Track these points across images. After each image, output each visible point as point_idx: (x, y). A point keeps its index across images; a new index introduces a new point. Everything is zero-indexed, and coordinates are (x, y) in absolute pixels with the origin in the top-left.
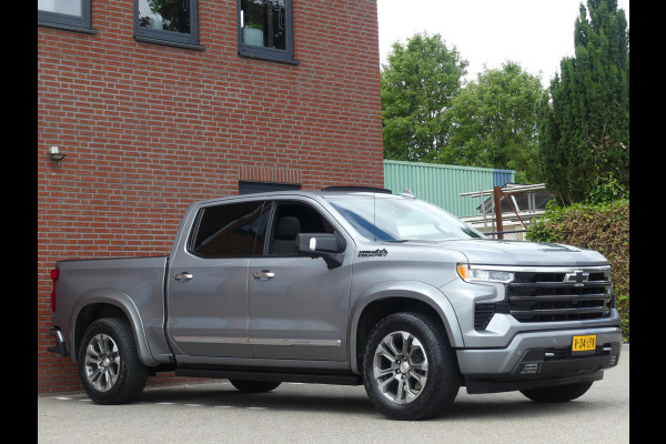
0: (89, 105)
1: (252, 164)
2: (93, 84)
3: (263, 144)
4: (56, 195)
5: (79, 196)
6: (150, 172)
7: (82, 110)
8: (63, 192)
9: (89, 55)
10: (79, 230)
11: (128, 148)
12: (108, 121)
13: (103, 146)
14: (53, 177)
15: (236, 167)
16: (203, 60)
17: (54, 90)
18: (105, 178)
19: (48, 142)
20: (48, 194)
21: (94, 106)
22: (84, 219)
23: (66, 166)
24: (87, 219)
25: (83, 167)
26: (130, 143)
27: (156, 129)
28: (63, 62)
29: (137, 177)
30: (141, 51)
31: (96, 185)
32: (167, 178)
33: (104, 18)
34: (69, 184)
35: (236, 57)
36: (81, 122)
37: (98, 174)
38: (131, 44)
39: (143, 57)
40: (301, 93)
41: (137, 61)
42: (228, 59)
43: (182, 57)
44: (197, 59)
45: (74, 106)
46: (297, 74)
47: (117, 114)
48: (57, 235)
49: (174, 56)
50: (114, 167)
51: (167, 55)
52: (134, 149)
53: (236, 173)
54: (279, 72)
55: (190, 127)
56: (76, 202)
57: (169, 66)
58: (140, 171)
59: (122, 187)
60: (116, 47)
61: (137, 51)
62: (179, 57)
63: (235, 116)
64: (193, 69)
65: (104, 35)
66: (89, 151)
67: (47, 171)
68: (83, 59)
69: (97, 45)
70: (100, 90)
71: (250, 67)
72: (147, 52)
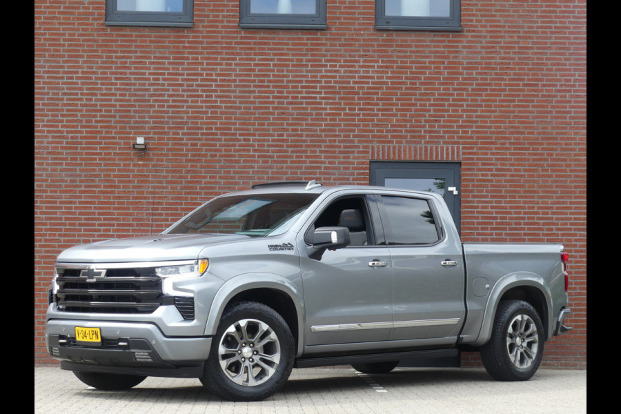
0: (183, 96)
1: (389, 142)
2: (188, 75)
3: (406, 121)
4: (142, 182)
5: (168, 182)
6: (254, 156)
7: (174, 101)
8: (150, 179)
9: (185, 47)
10: (167, 215)
11: (227, 134)
12: (204, 109)
13: (197, 134)
14: (140, 165)
15: (367, 147)
16: (326, 39)
17: (144, 85)
18: (199, 164)
19: (135, 133)
20: (133, 182)
21: (188, 96)
22: (172, 204)
23: (154, 155)
24: (176, 204)
25: (173, 155)
26: (230, 129)
27: (262, 113)
28: (155, 58)
29: (238, 161)
30: (246, 38)
31: (188, 172)
32: (275, 162)
33: (204, 11)
34: (157, 171)
35: (372, 32)
36: (173, 112)
37: (190, 161)
38: (237, 32)
39: (249, 43)
40: (465, 61)
41: (241, 48)
42: (360, 35)
43: (299, 39)
44: (318, 39)
45: (166, 98)
46: (460, 42)
47: (216, 102)
48: (141, 219)
49: (289, 39)
50: (209, 153)
51: (279, 39)
52: (235, 134)
53: (367, 152)
54: (432, 41)
55: (307, 108)
56: (164, 188)
57: (283, 49)
58: (240, 156)
59: (219, 172)
60: (217, 37)
61: (242, 38)
62: (294, 39)
63: (368, 93)
64: (313, 50)
65: (203, 27)
66: (182, 139)
67: (133, 160)
68: (178, 53)
69: (194, 37)
70: (197, 80)
71: (392, 40)
72: (255, 38)
